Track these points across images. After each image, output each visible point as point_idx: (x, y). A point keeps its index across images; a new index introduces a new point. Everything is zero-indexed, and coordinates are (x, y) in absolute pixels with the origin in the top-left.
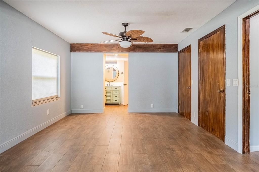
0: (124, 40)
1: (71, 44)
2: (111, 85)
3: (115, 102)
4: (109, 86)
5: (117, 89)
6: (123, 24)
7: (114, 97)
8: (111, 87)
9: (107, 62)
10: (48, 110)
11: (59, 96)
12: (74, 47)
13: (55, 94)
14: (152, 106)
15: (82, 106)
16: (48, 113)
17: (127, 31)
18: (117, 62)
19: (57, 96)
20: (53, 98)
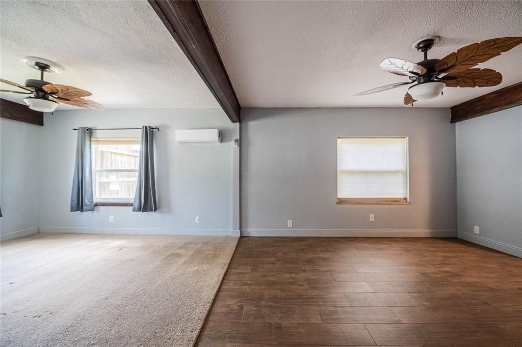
1: (452, 108)
10: (371, 215)
11: (409, 200)
12: (457, 112)
13: (399, 196)
15: (477, 230)
16: (372, 220)
19: (405, 199)
20: (396, 201)
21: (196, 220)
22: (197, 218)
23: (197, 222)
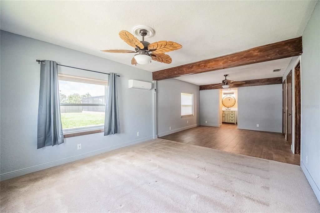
0: (225, 85)
1: (200, 86)
2: (229, 109)
3: (231, 122)
4: (227, 110)
5: (233, 113)
6: (224, 75)
7: (231, 118)
8: (228, 111)
9: (224, 94)
10: (188, 121)
11: (193, 115)
12: (201, 87)
13: (191, 114)
14: (258, 126)
15: (206, 122)
16: (188, 123)
17: (227, 79)
18: (234, 93)
19: (192, 115)
20: (190, 115)
21: (137, 134)
22: (138, 133)
23: (138, 135)
